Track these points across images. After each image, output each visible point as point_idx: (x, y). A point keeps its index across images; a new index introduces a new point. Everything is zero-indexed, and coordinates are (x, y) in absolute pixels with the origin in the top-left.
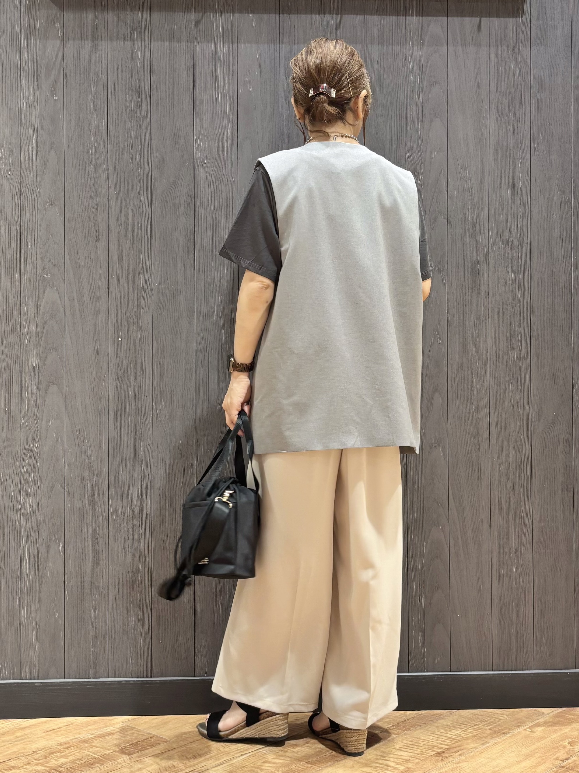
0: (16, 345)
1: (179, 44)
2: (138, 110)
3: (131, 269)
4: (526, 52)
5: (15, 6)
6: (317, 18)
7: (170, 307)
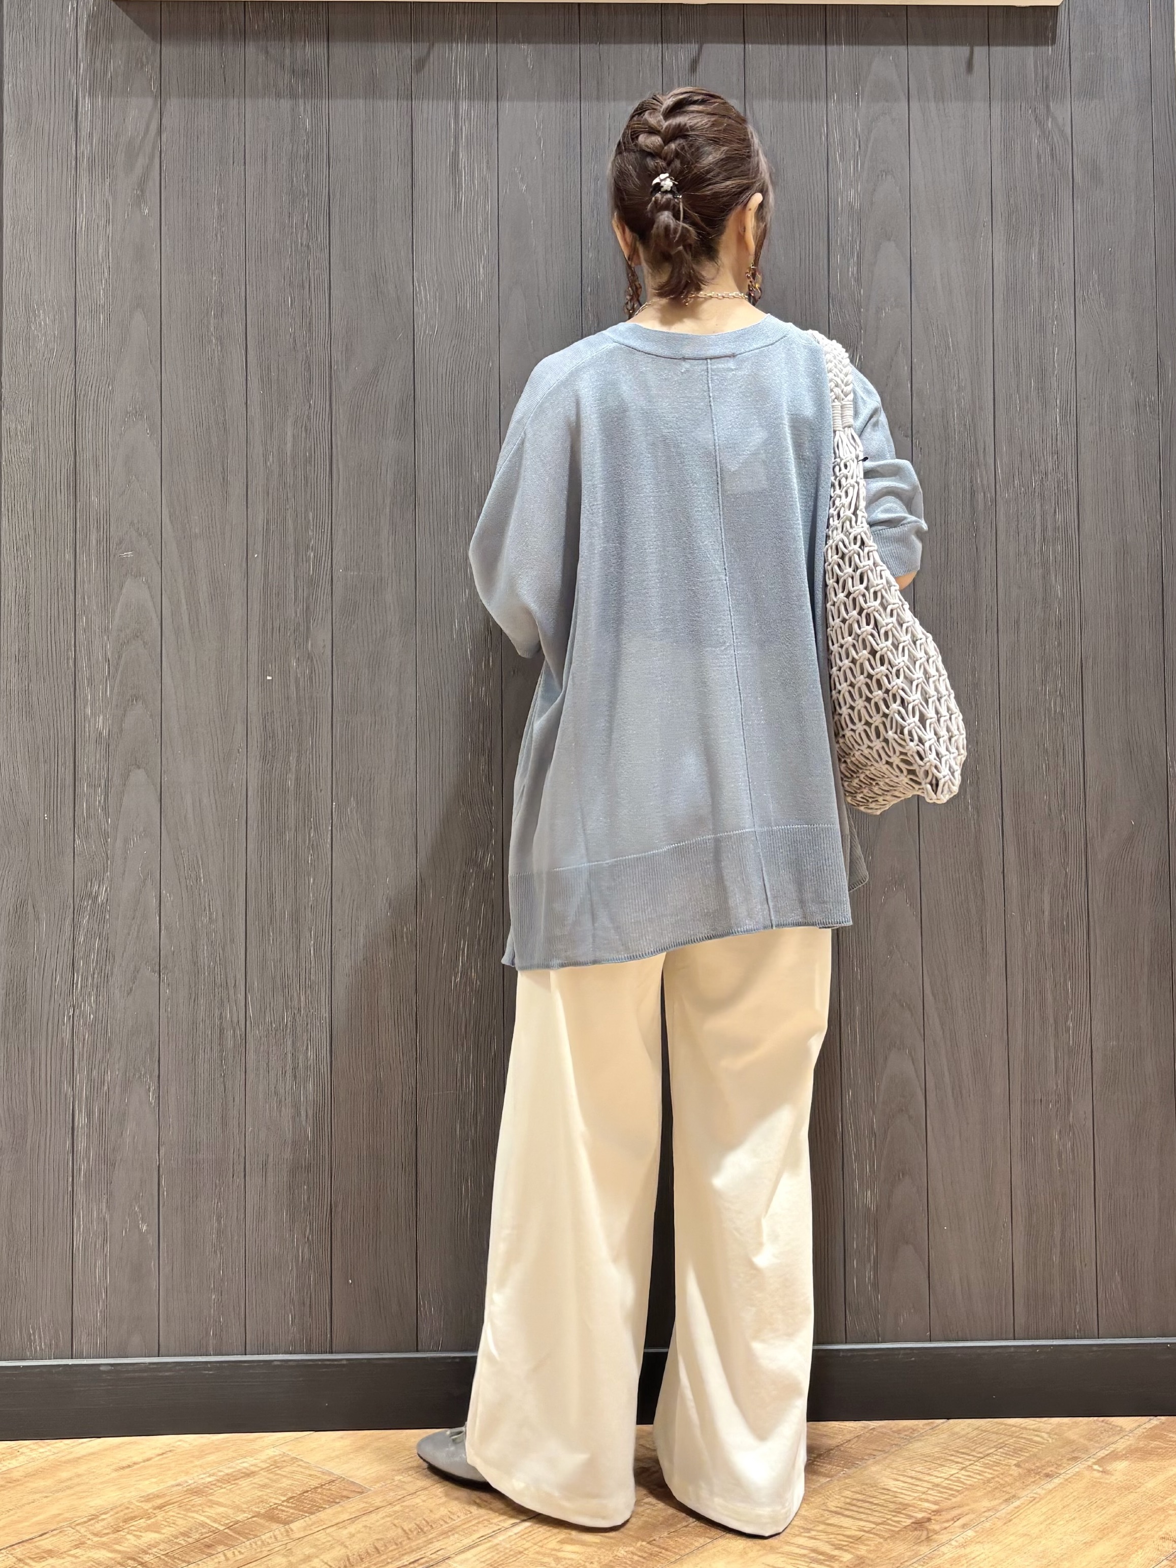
0: (64, 692)
1: (385, 106)
2: (305, 232)
3: (290, 540)
4: (1061, 111)
5: (67, 33)
6: (651, 51)
7: (368, 614)
